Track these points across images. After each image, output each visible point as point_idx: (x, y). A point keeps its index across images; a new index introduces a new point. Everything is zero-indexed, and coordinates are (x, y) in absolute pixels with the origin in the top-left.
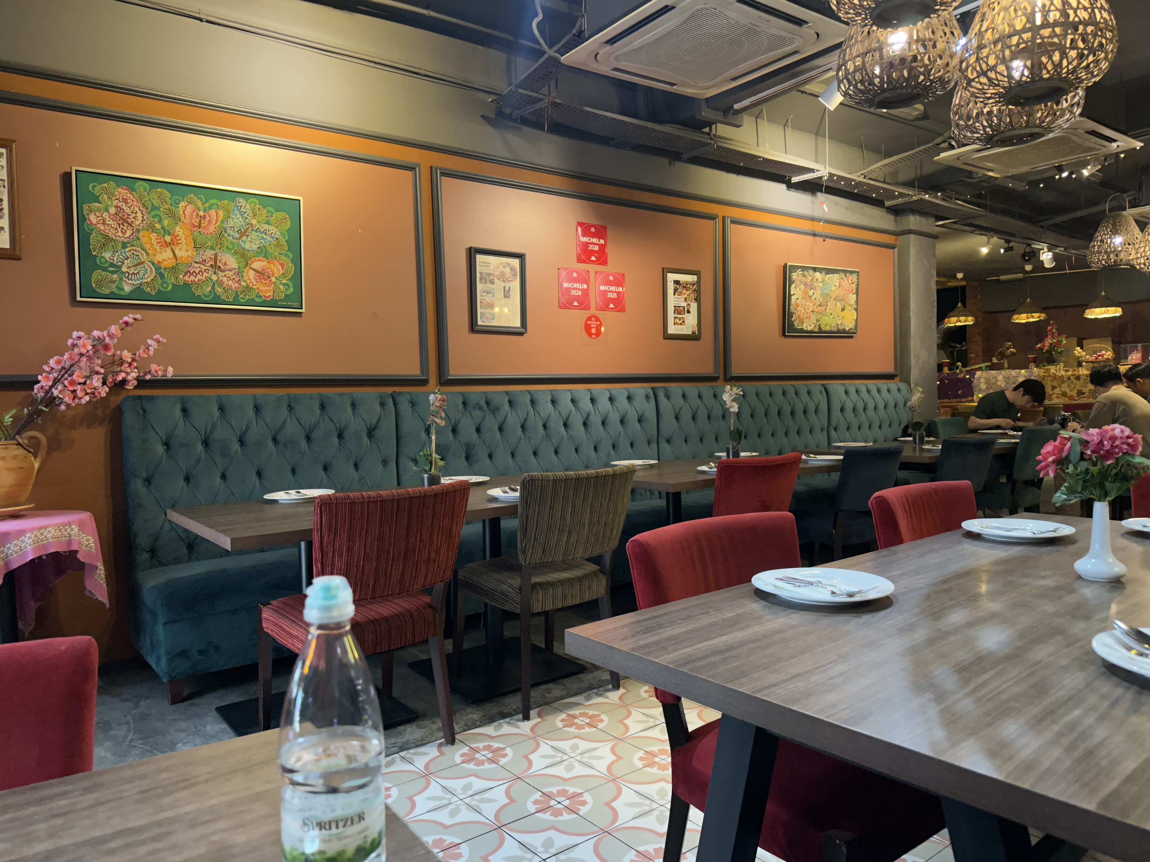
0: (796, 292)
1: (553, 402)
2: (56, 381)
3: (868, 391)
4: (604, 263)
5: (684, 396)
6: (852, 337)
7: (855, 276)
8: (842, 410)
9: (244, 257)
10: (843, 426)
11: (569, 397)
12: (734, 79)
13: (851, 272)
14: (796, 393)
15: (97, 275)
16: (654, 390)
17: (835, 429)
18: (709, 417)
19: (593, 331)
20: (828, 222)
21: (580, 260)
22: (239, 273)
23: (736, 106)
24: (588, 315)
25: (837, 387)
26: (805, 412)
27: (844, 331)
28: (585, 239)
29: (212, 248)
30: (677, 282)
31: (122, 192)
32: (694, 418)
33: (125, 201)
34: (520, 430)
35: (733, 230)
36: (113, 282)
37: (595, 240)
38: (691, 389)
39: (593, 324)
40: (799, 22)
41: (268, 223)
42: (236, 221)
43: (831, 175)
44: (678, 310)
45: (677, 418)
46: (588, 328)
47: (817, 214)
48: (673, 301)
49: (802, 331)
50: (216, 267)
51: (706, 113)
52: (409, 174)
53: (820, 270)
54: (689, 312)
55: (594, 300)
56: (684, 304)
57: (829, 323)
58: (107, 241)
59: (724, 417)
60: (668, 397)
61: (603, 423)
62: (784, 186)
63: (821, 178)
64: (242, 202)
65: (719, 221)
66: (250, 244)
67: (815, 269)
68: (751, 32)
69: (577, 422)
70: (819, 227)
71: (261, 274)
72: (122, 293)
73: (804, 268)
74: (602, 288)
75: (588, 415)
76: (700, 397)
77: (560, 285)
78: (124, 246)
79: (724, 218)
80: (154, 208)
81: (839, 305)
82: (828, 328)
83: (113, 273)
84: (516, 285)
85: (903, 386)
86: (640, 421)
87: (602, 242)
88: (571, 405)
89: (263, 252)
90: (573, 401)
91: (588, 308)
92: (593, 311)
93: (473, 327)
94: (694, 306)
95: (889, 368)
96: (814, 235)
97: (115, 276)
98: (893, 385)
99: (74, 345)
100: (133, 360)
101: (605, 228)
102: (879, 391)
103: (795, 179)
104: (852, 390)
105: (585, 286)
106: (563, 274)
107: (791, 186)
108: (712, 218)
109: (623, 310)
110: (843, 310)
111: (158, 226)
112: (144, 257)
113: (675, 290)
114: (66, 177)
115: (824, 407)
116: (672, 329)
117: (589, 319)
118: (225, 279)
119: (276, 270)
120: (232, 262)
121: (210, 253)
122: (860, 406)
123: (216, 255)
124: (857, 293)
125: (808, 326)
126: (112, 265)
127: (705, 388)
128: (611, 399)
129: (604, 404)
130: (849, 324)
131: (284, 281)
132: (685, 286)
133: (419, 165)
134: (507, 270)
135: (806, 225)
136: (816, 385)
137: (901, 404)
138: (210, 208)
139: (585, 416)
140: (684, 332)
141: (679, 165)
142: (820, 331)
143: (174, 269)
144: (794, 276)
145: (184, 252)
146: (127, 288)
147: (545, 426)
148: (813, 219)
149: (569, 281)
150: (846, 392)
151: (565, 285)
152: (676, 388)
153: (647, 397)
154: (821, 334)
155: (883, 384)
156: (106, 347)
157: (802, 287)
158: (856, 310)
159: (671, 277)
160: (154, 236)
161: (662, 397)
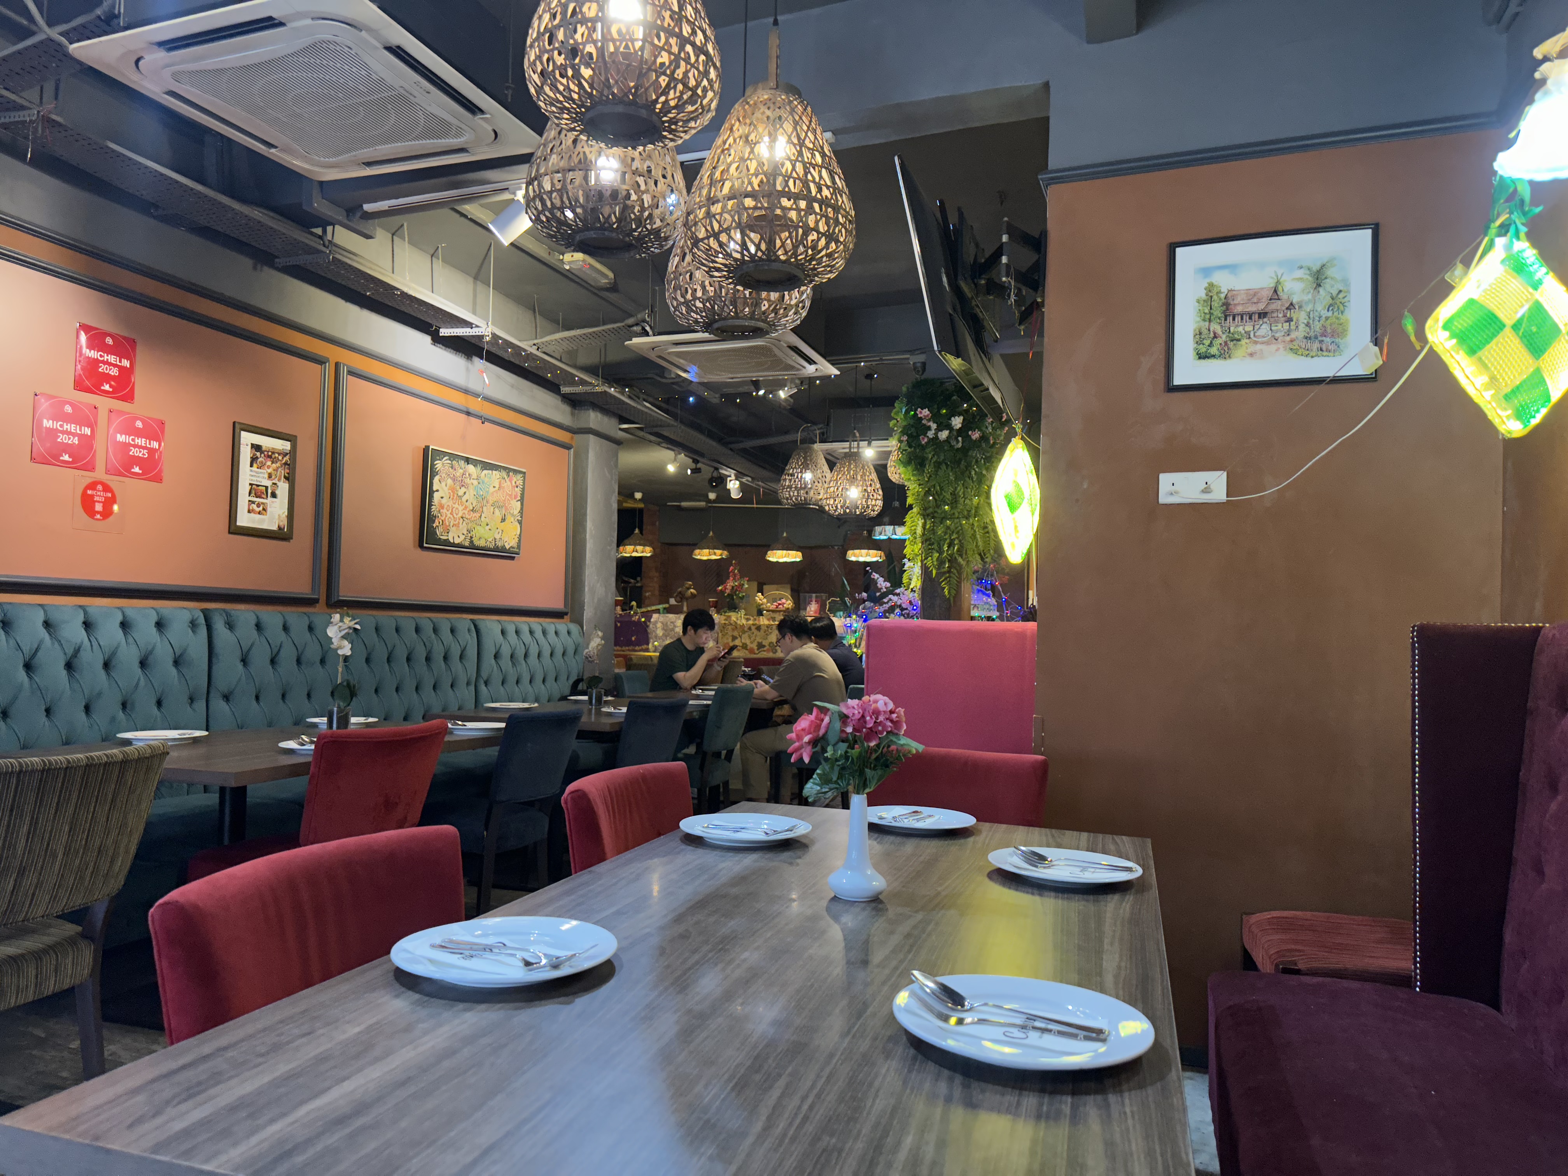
0: (441, 488)
3: (531, 632)
4: (129, 397)
5: (259, 626)
6: (513, 558)
7: (519, 476)
8: (496, 656)
10: (497, 678)
11: (40, 617)
12: (369, 164)
13: (516, 472)
14: (435, 630)
16: (206, 614)
17: (486, 683)
18: (299, 662)
19: (99, 507)
20: (487, 399)
21: (79, 386)
23: (367, 207)
24: (89, 481)
25: (491, 624)
26: (445, 658)
27: (503, 549)
28: (93, 354)
30: (256, 448)
32: (273, 661)
35: (351, 385)
37: (112, 359)
38: (271, 616)
39: (99, 496)
40: (472, 108)
43: (494, 336)
44: (256, 490)
45: (244, 661)
46: (87, 503)
47: (474, 386)
48: (247, 475)
49: (447, 543)
51: (319, 206)
53: (475, 463)
54: (274, 495)
55: (101, 454)
56: (268, 483)
57: (485, 536)
59: (323, 661)
60: (230, 626)
61: (107, 665)
62: (428, 339)
63: (481, 337)
65: (330, 368)
67: (468, 460)
68: (402, 100)
69: (53, 662)
70: (475, 405)
73: (453, 457)
74: (121, 438)
75: (77, 651)
76: (285, 628)
77: (36, 423)
79: (337, 365)
81: (498, 514)
82: (482, 543)
85: (574, 628)
86: (176, 663)
87: (126, 363)
88: (43, 633)
90: (47, 624)
91: (90, 467)
92: (99, 474)
94: (283, 488)
95: (558, 604)
96: (468, 413)
98: (562, 626)
101: (132, 343)
102: (544, 632)
103: (444, 332)
104: (511, 629)
105: (88, 431)
106: (44, 405)
107: (438, 340)
108: (320, 361)
109: (158, 479)
110: (503, 520)
113: (253, 460)
115: (472, 652)
116: (244, 519)
117: (92, 486)
122: (520, 652)
124: (522, 500)
125: (456, 536)
127: (293, 615)
128: (125, 625)
129: (109, 632)
130: (510, 541)
132: (271, 455)
135: (458, 399)
136: (463, 621)
137: (571, 651)
139: (70, 652)
140: (265, 526)
141: (270, 275)
142: (472, 546)
144: (439, 464)
148: (466, 391)
149: (55, 418)
150: (503, 632)
151: (47, 423)
152: (245, 613)
153: (193, 625)
154: (472, 550)
155: (550, 624)
157: (450, 481)
158: (520, 522)
159: (247, 439)
161: (219, 626)
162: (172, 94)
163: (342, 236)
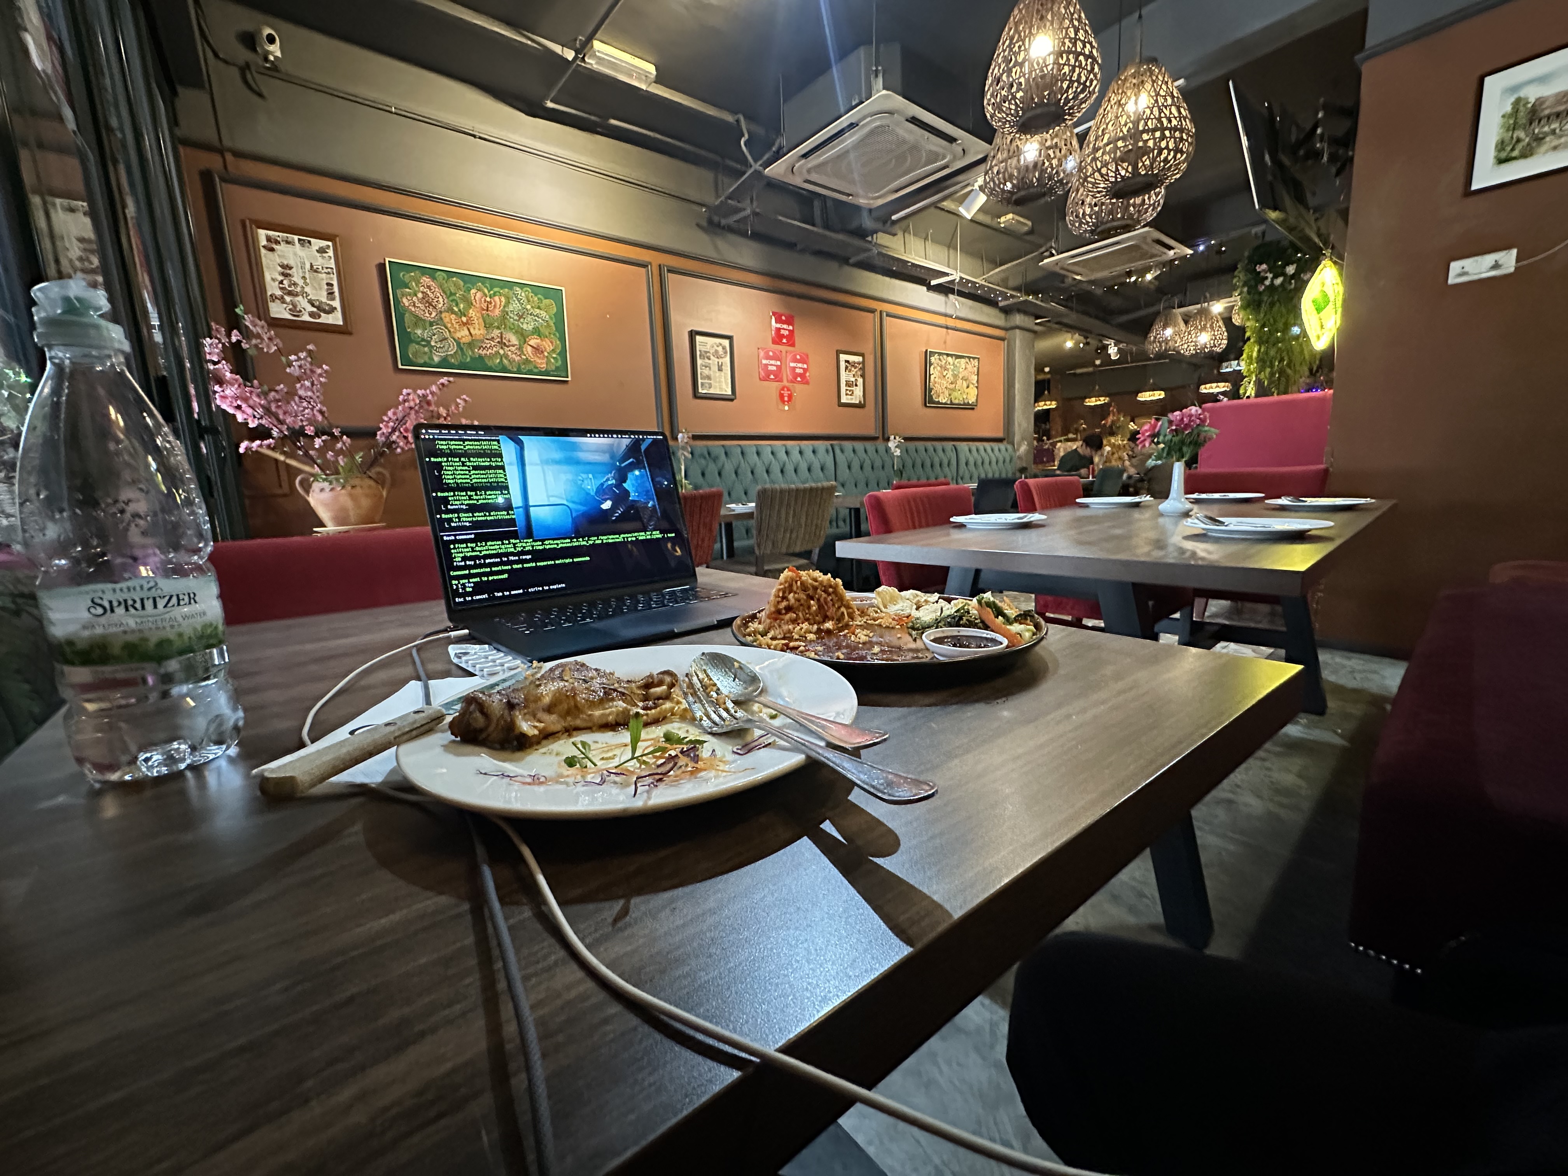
0: (935, 373)
1: (758, 453)
2: (394, 430)
3: (985, 450)
4: (793, 345)
5: (854, 451)
6: (973, 409)
7: (976, 360)
8: (967, 464)
9: (523, 336)
10: (967, 476)
11: (769, 450)
12: (897, 191)
13: (974, 358)
14: (935, 450)
15: (413, 348)
16: (832, 445)
17: (962, 479)
18: (872, 468)
19: (786, 399)
20: (957, 318)
21: (774, 342)
22: (520, 349)
23: (894, 217)
24: (781, 387)
25: (963, 446)
26: (941, 465)
27: (968, 404)
28: (779, 326)
29: (498, 328)
30: (847, 361)
31: (426, 280)
32: (862, 468)
33: (429, 287)
34: (734, 475)
35: (887, 321)
36: (425, 353)
37: (785, 326)
38: (859, 446)
39: (786, 393)
40: (951, 140)
41: (539, 308)
42: (515, 306)
43: (961, 278)
44: (848, 384)
45: (849, 467)
46: (782, 396)
47: (950, 311)
48: (844, 376)
49: (939, 403)
50: (502, 344)
51: (868, 223)
52: (643, 270)
53: (951, 355)
54: (856, 385)
55: (786, 374)
56: (853, 379)
57: (958, 398)
58: (419, 321)
59: (883, 467)
60: (842, 451)
61: (796, 471)
62: (925, 288)
63: (953, 281)
64: (518, 289)
65: (877, 314)
66: (528, 326)
67: (948, 355)
68: (915, 148)
69: (776, 469)
70: (951, 322)
71: (537, 349)
72: (432, 363)
73: (940, 354)
74: (792, 365)
75: (784, 465)
76: (866, 451)
77: (759, 362)
78: (431, 324)
79: (881, 312)
80: (452, 294)
81: (965, 385)
82: (957, 401)
83: (424, 346)
84: (727, 359)
85: (1010, 447)
86: (822, 469)
87: (791, 328)
88: (771, 456)
89: (537, 331)
90: (772, 453)
91: (781, 381)
92: (785, 383)
93: (696, 395)
94: (860, 380)
95: (1000, 434)
96: (947, 328)
97: (426, 349)
98: (1002, 446)
99: (405, 401)
100: (448, 415)
101: (791, 316)
102: (992, 450)
103: (933, 283)
104: (974, 449)
105: (779, 363)
106: (762, 354)
107: (930, 288)
108: (872, 311)
109: (807, 383)
110: (968, 387)
111: (456, 309)
112: (447, 335)
113: (846, 368)
114: (381, 267)
115: (954, 462)
116: (844, 400)
117: (783, 389)
118: (509, 353)
119: (547, 345)
120: (514, 340)
121: (496, 332)
122: (979, 462)
123: (501, 333)
124: (978, 375)
125: (943, 399)
126: (423, 340)
127: (869, 445)
128: (801, 452)
129: (795, 454)
130: (971, 400)
131: (554, 356)
132: (853, 365)
133: (650, 263)
134: (720, 349)
135: (941, 320)
136: (949, 445)
137: (1008, 460)
138: (495, 294)
139: (782, 464)
140: (853, 402)
141: (847, 269)
142: (952, 403)
143: (471, 345)
144: (933, 359)
145: (478, 331)
146: (436, 359)
147: (752, 472)
148: (945, 315)
149: (767, 359)
150: (970, 451)
151: (764, 362)
152: (848, 445)
153: (827, 451)
154: (952, 406)
155: (996, 446)
156: (429, 403)
157: (939, 368)
158: (977, 387)
159: (843, 357)
160: (453, 317)
161: (838, 451)
162: (807, 181)
163: (882, 239)
